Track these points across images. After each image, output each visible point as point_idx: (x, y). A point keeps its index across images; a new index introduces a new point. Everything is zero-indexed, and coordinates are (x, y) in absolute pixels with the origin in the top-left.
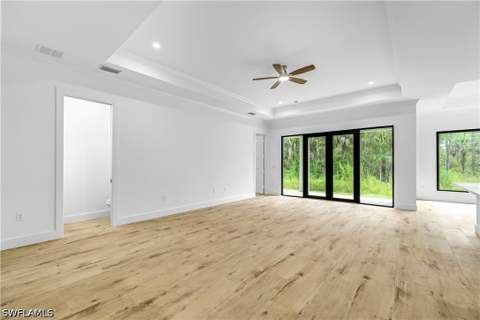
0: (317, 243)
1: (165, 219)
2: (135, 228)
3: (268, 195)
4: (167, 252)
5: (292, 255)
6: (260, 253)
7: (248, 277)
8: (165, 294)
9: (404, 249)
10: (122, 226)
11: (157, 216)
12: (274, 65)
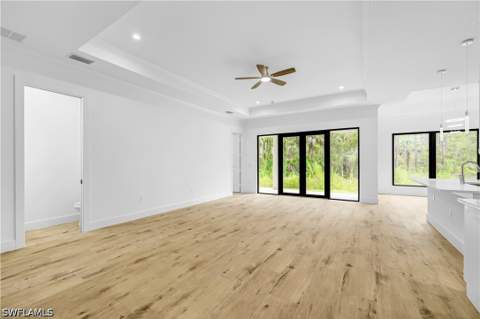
0: (299, 237)
1: (142, 221)
2: (111, 232)
3: (245, 193)
4: (152, 256)
5: (279, 249)
6: (248, 250)
7: (243, 275)
8: (160, 298)
9: (374, 238)
10: (97, 230)
11: (133, 219)
12: (258, 66)
